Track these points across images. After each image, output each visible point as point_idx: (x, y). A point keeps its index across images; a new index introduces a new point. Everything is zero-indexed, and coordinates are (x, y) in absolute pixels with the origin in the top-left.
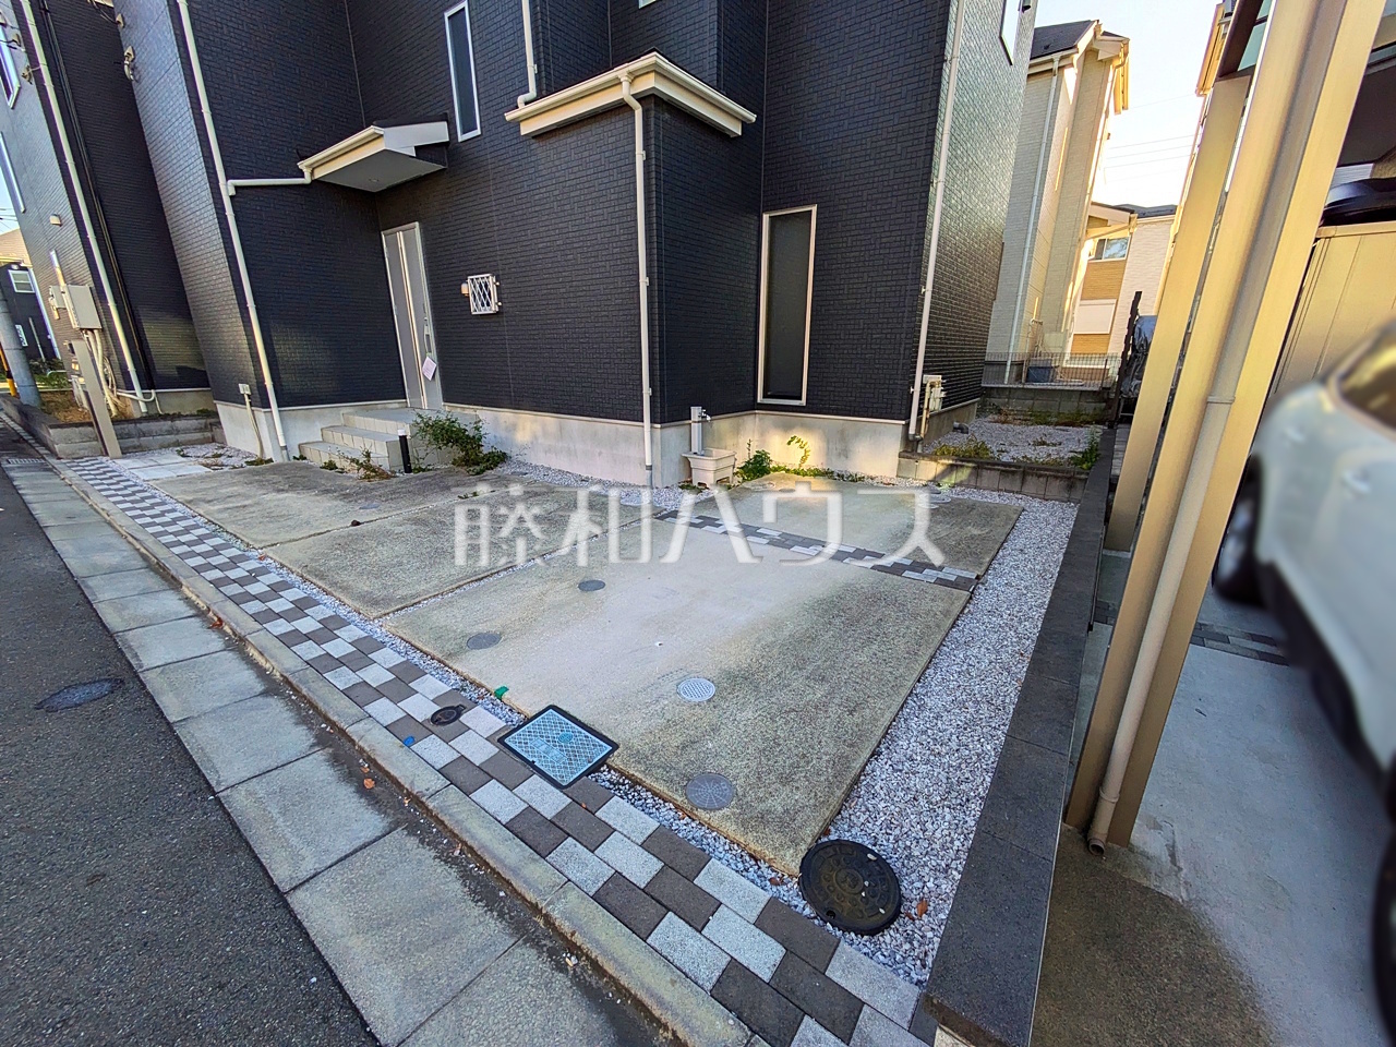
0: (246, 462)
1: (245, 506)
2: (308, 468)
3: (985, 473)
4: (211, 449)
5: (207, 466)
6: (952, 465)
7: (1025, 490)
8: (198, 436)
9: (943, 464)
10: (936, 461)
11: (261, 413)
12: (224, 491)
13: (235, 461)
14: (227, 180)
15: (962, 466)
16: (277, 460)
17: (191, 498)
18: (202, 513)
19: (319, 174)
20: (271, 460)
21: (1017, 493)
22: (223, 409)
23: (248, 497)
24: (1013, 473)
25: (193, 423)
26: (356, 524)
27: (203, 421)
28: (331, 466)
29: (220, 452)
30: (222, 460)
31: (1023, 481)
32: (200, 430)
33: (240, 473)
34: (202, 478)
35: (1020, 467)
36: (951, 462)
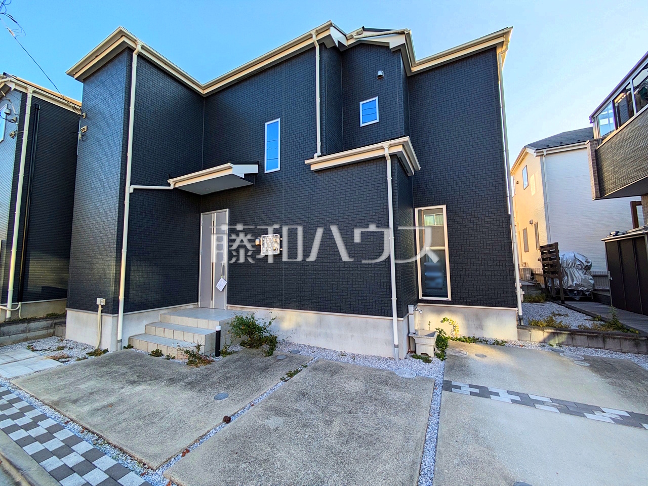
0: (87, 354)
1: (111, 405)
2: (140, 356)
3: (577, 337)
4: (52, 343)
5: (56, 359)
6: (553, 332)
7: (607, 346)
8: (44, 332)
9: (547, 332)
10: (543, 330)
11: (109, 319)
12: (83, 386)
13: (76, 352)
14: (131, 185)
15: (561, 333)
16: (112, 350)
17: (55, 398)
18: (73, 417)
19: (178, 185)
20: (106, 351)
21: (602, 348)
22: (71, 314)
23: (109, 393)
24: (596, 337)
25: (43, 323)
26: (227, 420)
27: (50, 322)
28: (157, 353)
29: (61, 344)
30: (66, 352)
31: (604, 341)
32: (47, 328)
33: (88, 365)
34: (58, 373)
35: (600, 333)
36: (553, 331)
